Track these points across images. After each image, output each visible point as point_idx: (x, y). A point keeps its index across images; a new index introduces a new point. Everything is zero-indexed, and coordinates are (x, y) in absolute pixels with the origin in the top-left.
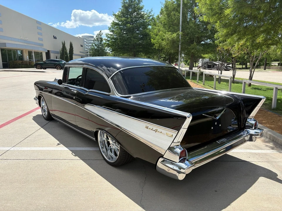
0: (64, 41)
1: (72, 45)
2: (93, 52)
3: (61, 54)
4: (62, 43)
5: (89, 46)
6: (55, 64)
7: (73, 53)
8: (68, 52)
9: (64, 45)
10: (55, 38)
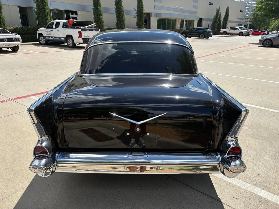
0: (219, 7)
1: (228, 10)
2: (253, 19)
3: (213, 22)
4: (217, 9)
5: (251, 11)
6: (199, 33)
7: (227, 20)
8: (222, 19)
9: (218, 11)
10: (211, 4)
